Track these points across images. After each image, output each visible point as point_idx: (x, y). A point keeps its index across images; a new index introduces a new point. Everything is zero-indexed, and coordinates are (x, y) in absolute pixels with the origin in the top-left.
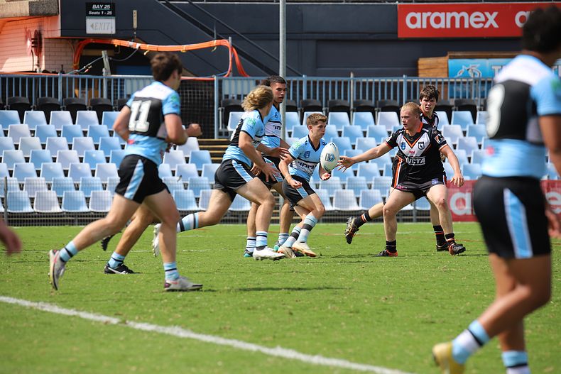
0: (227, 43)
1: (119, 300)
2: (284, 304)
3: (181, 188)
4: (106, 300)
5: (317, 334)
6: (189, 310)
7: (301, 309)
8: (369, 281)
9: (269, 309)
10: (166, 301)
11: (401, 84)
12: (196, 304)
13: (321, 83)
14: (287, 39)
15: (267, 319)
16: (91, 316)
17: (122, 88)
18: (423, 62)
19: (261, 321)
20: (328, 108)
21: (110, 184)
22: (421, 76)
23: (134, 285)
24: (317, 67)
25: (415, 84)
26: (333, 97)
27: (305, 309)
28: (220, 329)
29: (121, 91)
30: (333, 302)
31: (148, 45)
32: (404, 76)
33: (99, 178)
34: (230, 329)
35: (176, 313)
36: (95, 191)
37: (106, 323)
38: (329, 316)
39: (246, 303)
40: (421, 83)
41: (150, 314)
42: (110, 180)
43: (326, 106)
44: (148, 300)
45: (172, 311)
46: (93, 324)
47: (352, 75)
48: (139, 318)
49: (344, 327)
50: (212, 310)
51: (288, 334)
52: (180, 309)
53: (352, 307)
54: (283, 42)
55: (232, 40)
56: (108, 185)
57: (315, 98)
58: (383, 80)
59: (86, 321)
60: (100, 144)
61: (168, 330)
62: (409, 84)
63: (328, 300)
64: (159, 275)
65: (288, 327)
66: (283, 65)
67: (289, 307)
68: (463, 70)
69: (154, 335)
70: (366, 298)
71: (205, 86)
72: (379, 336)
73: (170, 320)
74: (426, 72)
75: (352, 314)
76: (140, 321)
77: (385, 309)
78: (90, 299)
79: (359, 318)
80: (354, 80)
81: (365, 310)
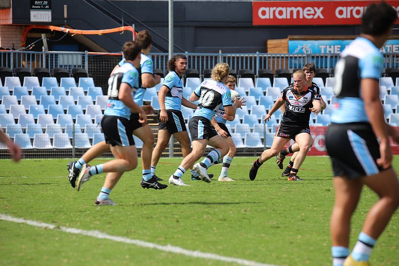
0: (131, 28)
1: (55, 212)
2: (172, 215)
3: (98, 132)
4: (46, 212)
5: (196, 236)
6: (105, 218)
7: (185, 218)
8: (233, 198)
9: (162, 218)
10: (88, 212)
11: (255, 58)
12: (110, 215)
13: (198, 57)
14: (174, 26)
15: (160, 225)
16: (34, 223)
17: (56, 60)
18: (271, 43)
19: (157, 226)
20: (203, 75)
21: (48, 129)
22: (269, 52)
23: (65, 201)
24: (195, 46)
25: (265, 58)
26: (207, 67)
27: (187, 218)
28: (127, 232)
29: (56, 63)
30: (208, 213)
31: (75, 30)
32: (257, 53)
33: (40, 125)
34: (134, 232)
35: (96, 221)
36: (37, 134)
37: (46, 228)
38: (205, 222)
39: (146, 214)
40: (269, 57)
41: (77, 222)
42: (48, 126)
43: (202, 74)
44: (76, 212)
45: (93, 219)
46: (36, 229)
47: (220, 51)
48: (69, 225)
49: (216, 231)
50: (121, 219)
51: (176, 236)
52: (98, 218)
53: (221, 216)
54: (171, 28)
55: (135, 26)
56: (46, 130)
57: (194, 68)
58: (242, 55)
59: (31, 226)
60: (40, 100)
61: (90, 233)
62: (261, 58)
63: (204, 212)
64: (83, 194)
65: (176, 231)
66: (172, 44)
67: (176, 216)
68: (299, 48)
69: (80, 236)
70: (231, 210)
71: (116, 59)
72: (240, 237)
73: (92, 226)
74: (273, 49)
75: (221, 222)
76: (70, 226)
77: (244, 218)
78: (34, 211)
79: (226, 224)
80: (222, 55)
81: (230, 219)
